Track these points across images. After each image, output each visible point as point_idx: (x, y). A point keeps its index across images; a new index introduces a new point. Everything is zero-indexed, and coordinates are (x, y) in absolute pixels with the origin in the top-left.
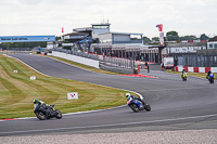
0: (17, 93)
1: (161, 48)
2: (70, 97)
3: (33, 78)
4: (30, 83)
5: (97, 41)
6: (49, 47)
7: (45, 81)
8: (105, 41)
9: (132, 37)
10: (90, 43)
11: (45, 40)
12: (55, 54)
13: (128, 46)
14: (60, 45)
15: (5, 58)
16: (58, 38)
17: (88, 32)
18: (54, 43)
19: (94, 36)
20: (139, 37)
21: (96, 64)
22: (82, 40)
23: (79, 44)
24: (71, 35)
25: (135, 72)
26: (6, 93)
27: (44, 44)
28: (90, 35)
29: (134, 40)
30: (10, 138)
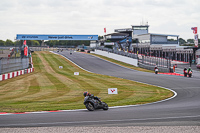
0: (62, 87)
1: (195, 49)
2: (110, 92)
3: (76, 74)
4: (74, 78)
5: (136, 41)
6: (92, 45)
7: (88, 77)
8: (144, 41)
9: (169, 38)
10: (130, 43)
11: (89, 39)
12: (97, 52)
13: (165, 47)
14: (102, 44)
15: (51, 55)
16: (100, 38)
17: (129, 33)
18: (97, 42)
19: (134, 36)
20: (175, 39)
21: (134, 62)
22: (123, 40)
23: (120, 43)
24: (112, 35)
25: (171, 71)
26: (51, 87)
27: (87, 43)
28: (130, 35)
29: (171, 41)
30: (54, 128)
